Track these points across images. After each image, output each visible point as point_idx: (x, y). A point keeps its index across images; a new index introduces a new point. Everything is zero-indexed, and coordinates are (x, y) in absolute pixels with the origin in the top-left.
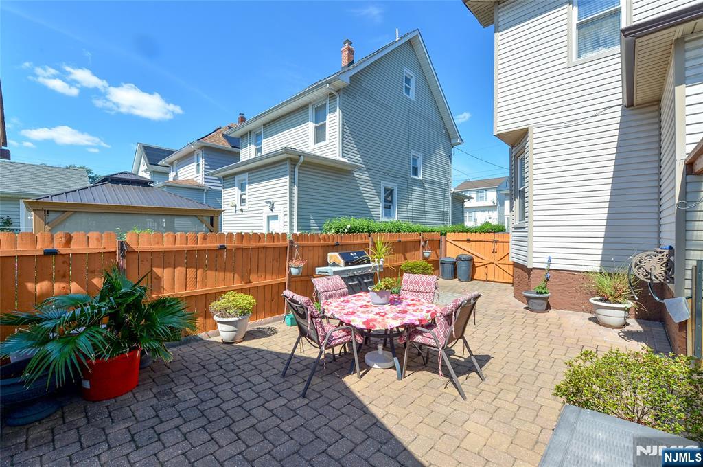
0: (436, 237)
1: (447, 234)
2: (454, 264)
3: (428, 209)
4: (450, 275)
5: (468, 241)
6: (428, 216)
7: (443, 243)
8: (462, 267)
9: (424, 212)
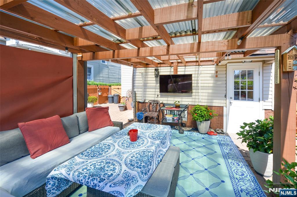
0: (108, 87)
1: (112, 86)
2: (113, 97)
3: (110, 76)
4: (111, 102)
5: (118, 89)
6: (110, 79)
7: (110, 89)
8: (116, 99)
9: (109, 77)
